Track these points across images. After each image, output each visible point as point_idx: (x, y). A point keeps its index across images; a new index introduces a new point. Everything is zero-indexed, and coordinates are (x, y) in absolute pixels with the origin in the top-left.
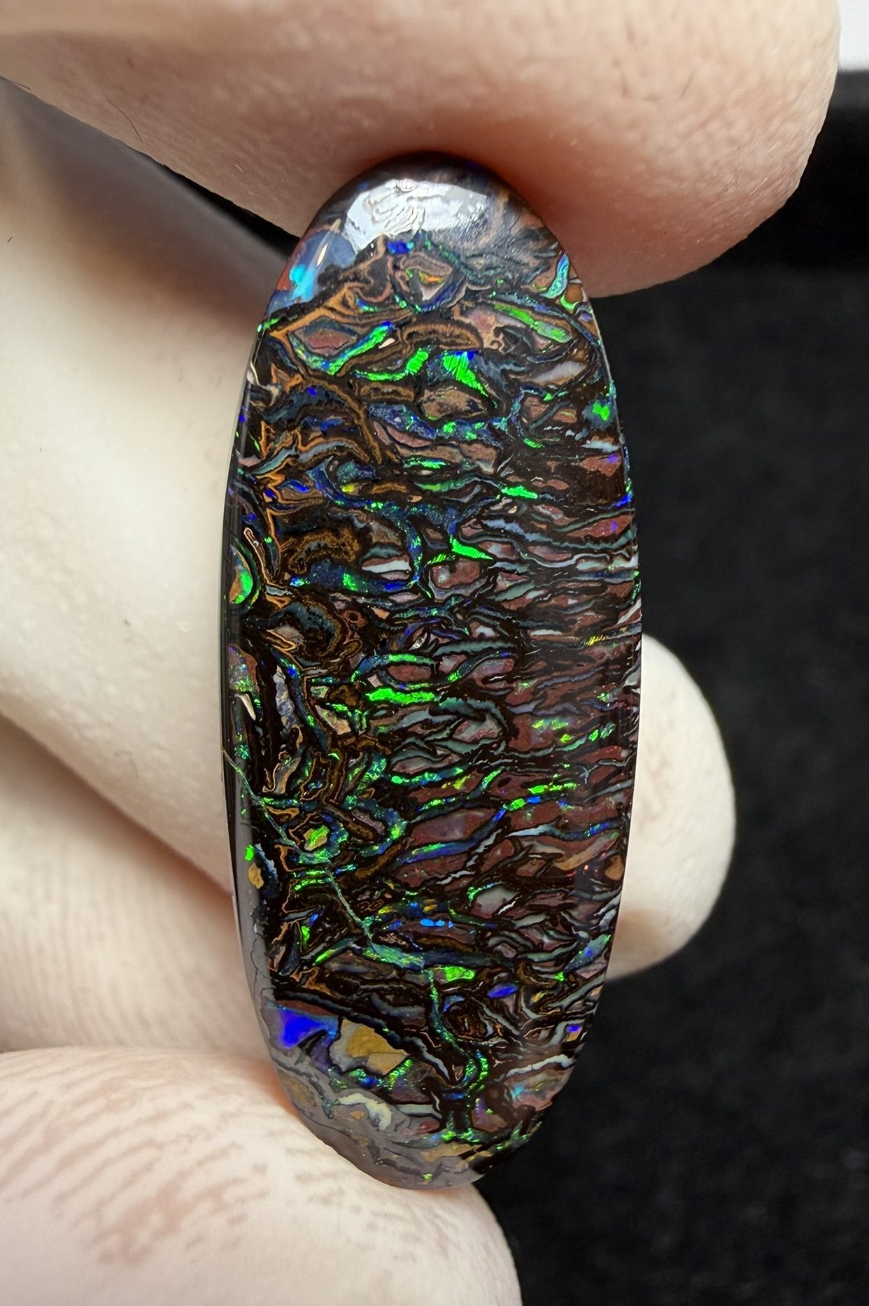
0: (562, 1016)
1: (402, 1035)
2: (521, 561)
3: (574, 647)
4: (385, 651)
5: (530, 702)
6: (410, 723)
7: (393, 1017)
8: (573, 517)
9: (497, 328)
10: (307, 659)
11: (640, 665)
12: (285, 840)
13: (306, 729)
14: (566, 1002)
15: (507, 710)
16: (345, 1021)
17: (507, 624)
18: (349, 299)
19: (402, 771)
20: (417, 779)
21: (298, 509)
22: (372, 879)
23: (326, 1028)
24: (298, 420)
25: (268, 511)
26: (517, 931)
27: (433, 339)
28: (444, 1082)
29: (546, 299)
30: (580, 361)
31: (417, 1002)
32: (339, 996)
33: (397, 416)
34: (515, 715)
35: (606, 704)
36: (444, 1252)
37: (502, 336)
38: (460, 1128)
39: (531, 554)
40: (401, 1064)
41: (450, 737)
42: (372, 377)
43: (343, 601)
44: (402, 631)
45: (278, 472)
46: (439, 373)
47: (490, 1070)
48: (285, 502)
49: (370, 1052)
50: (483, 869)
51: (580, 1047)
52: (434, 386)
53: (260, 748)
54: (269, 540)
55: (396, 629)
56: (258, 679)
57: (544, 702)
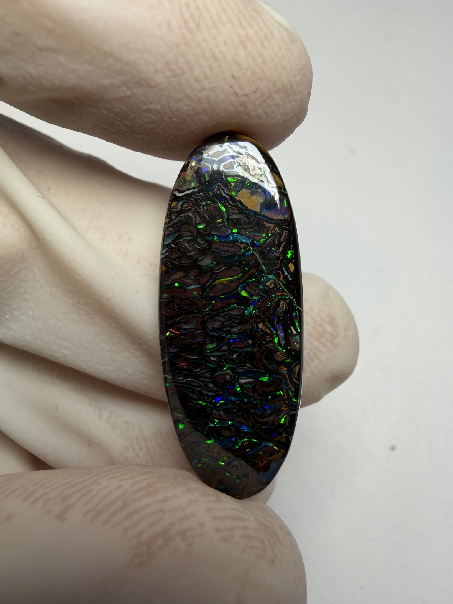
1: (237, 206)
2: (203, 382)
3: (183, 352)
5: (197, 334)
6: (238, 327)
7: (241, 214)
10: (273, 349)
12: (281, 283)
13: (273, 325)
14: (178, 219)
15: (204, 331)
17: (206, 361)
19: (240, 310)
25: (286, 398)
26: (197, 249)
28: (222, 186)
32: (261, 222)
34: (202, 329)
39: (199, 384)
41: (224, 322)
44: (241, 359)
49: (249, 198)
50: (210, 273)
53: (289, 317)
56: (290, 341)
57: (192, 334)
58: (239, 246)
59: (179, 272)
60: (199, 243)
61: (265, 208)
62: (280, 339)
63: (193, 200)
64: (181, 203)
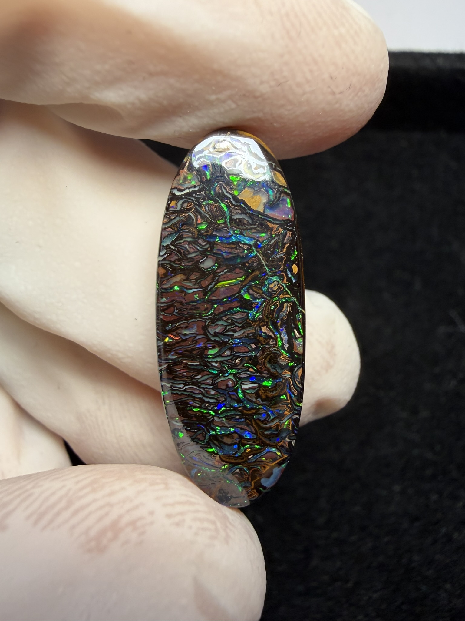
0: (178, 213)
1: (240, 206)
2: (204, 388)
3: (183, 358)
4: (250, 357)
5: (198, 339)
6: (241, 331)
7: (244, 214)
10: (277, 353)
12: (284, 285)
13: (277, 328)
14: (178, 219)
17: (208, 367)
19: (243, 313)
24: (280, 432)
26: (198, 250)
28: (224, 185)
32: (265, 222)
34: (204, 334)
39: (200, 391)
41: (226, 326)
45: (286, 415)
48: (284, 405)
49: (253, 198)
50: (212, 276)
53: (293, 319)
55: (246, 365)
56: (293, 344)
57: (193, 339)
58: (242, 247)
59: (179, 275)
60: (200, 244)
61: (268, 208)
62: (284, 342)
63: (193, 199)
64: (181, 202)
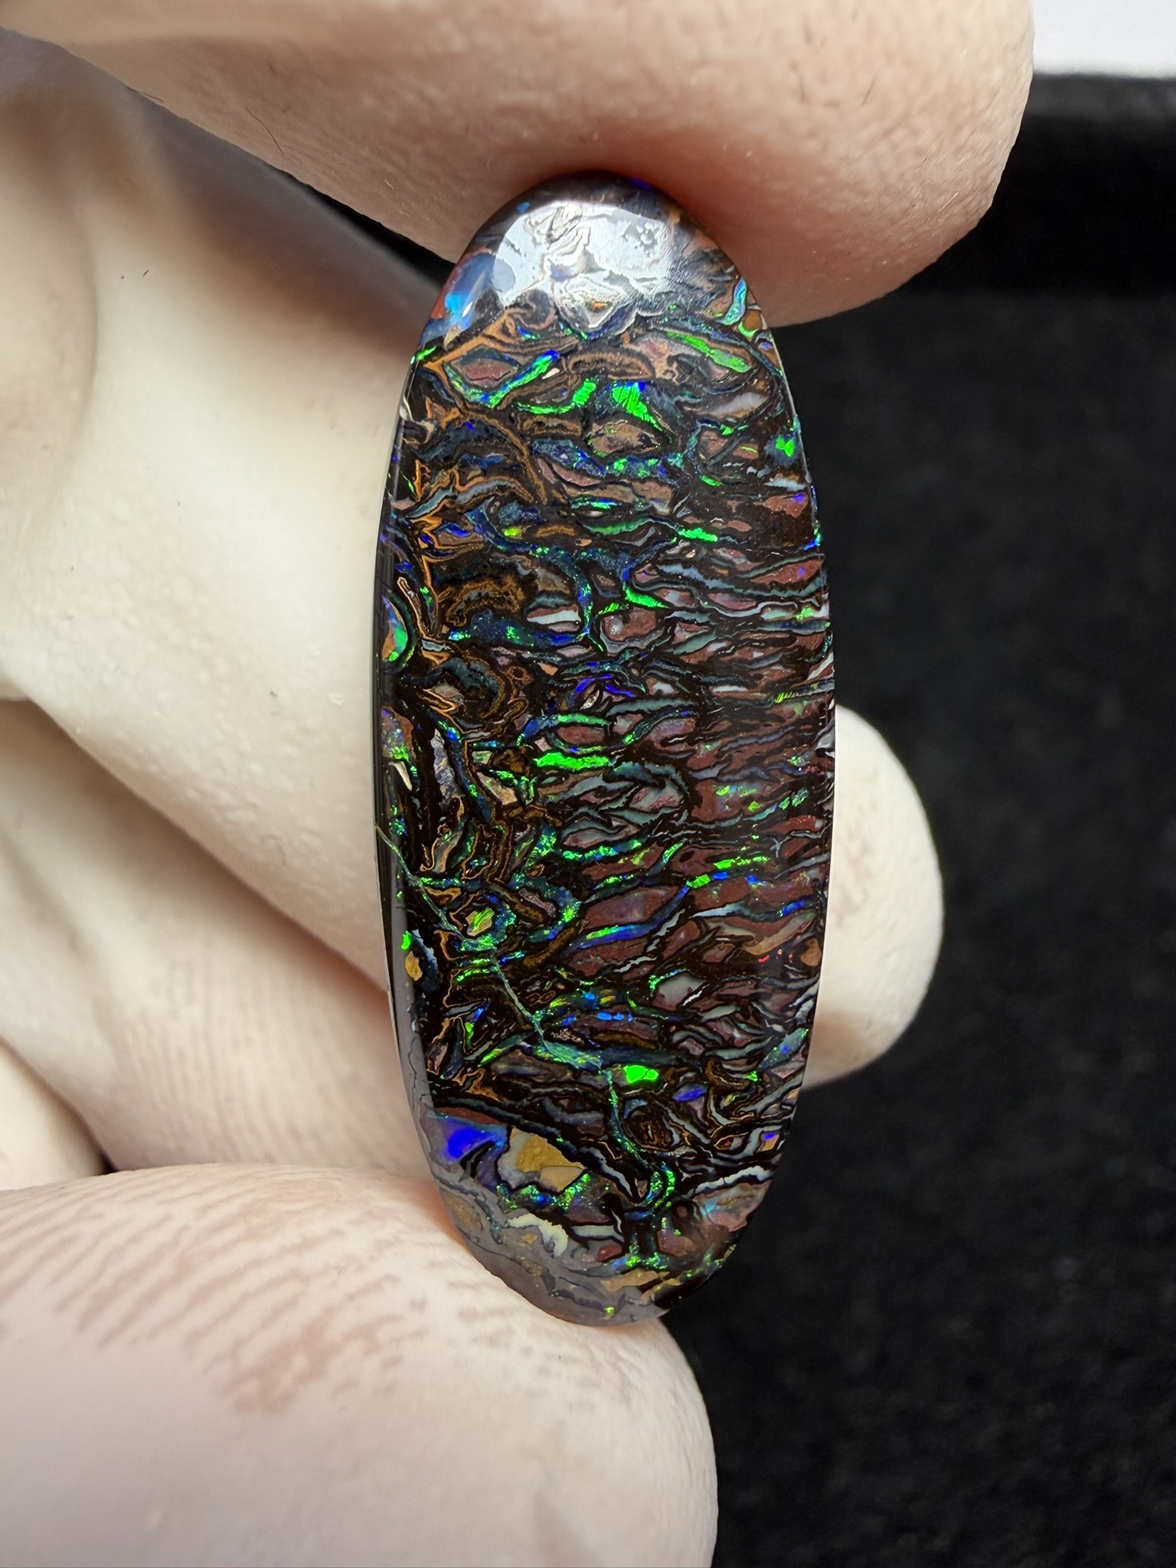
0: (757, 1122)
1: (578, 1145)
2: (702, 611)
3: (762, 705)
4: (554, 711)
5: (714, 766)
6: (582, 791)
7: (568, 1125)
8: (758, 561)
9: (670, 357)
10: (468, 721)
11: (833, 726)
12: (446, 924)
13: (469, 800)
14: (759, 1106)
15: (688, 775)
16: (515, 1130)
17: (686, 680)
18: (509, 326)
19: (574, 845)
20: (591, 853)
21: (455, 556)
22: (542, 967)
23: (493, 1138)
24: (455, 458)
25: (424, 558)
26: (704, 1025)
27: (599, 369)
28: (626, 1198)
29: (722, 325)
30: (761, 392)
31: (595, 1107)
32: (507, 1102)
33: (564, 452)
34: (697, 781)
35: (798, 768)
36: (627, 1400)
37: (675, 365)
38: (645, 1252)
39: (711, 602)
40: (578, 1180)
41: (626, 806)
42: (536, 410)
43: (506, 656)
44: (572, 688)
45: (434, 515)
46: (608, 404)
47: (677, 1185)
48: (442, 548)
49: (543, 1166)
50: (665, 955)
51: (778, 1157)
52: (604, 417)
53: (418, 821)
54: (425, 590)
55: (565, 686)
56: (414, 744)
57: (729, 765)
58: (573, 1033)
59: (762, 953)
60: (699, 1042)
61: (498, 1139)
62: (445, 754)
63: (713, 1160)
64: (749, 1150)
